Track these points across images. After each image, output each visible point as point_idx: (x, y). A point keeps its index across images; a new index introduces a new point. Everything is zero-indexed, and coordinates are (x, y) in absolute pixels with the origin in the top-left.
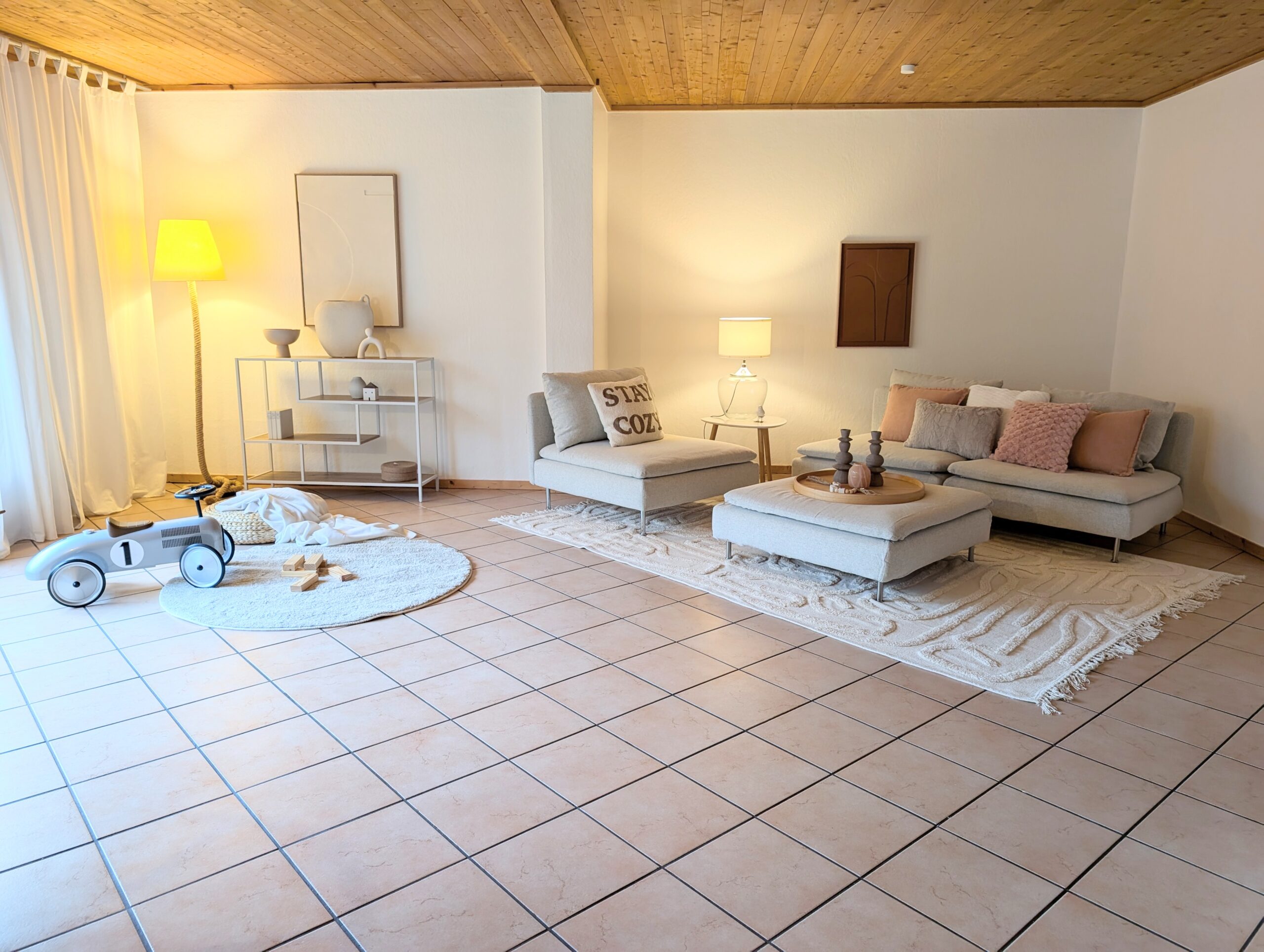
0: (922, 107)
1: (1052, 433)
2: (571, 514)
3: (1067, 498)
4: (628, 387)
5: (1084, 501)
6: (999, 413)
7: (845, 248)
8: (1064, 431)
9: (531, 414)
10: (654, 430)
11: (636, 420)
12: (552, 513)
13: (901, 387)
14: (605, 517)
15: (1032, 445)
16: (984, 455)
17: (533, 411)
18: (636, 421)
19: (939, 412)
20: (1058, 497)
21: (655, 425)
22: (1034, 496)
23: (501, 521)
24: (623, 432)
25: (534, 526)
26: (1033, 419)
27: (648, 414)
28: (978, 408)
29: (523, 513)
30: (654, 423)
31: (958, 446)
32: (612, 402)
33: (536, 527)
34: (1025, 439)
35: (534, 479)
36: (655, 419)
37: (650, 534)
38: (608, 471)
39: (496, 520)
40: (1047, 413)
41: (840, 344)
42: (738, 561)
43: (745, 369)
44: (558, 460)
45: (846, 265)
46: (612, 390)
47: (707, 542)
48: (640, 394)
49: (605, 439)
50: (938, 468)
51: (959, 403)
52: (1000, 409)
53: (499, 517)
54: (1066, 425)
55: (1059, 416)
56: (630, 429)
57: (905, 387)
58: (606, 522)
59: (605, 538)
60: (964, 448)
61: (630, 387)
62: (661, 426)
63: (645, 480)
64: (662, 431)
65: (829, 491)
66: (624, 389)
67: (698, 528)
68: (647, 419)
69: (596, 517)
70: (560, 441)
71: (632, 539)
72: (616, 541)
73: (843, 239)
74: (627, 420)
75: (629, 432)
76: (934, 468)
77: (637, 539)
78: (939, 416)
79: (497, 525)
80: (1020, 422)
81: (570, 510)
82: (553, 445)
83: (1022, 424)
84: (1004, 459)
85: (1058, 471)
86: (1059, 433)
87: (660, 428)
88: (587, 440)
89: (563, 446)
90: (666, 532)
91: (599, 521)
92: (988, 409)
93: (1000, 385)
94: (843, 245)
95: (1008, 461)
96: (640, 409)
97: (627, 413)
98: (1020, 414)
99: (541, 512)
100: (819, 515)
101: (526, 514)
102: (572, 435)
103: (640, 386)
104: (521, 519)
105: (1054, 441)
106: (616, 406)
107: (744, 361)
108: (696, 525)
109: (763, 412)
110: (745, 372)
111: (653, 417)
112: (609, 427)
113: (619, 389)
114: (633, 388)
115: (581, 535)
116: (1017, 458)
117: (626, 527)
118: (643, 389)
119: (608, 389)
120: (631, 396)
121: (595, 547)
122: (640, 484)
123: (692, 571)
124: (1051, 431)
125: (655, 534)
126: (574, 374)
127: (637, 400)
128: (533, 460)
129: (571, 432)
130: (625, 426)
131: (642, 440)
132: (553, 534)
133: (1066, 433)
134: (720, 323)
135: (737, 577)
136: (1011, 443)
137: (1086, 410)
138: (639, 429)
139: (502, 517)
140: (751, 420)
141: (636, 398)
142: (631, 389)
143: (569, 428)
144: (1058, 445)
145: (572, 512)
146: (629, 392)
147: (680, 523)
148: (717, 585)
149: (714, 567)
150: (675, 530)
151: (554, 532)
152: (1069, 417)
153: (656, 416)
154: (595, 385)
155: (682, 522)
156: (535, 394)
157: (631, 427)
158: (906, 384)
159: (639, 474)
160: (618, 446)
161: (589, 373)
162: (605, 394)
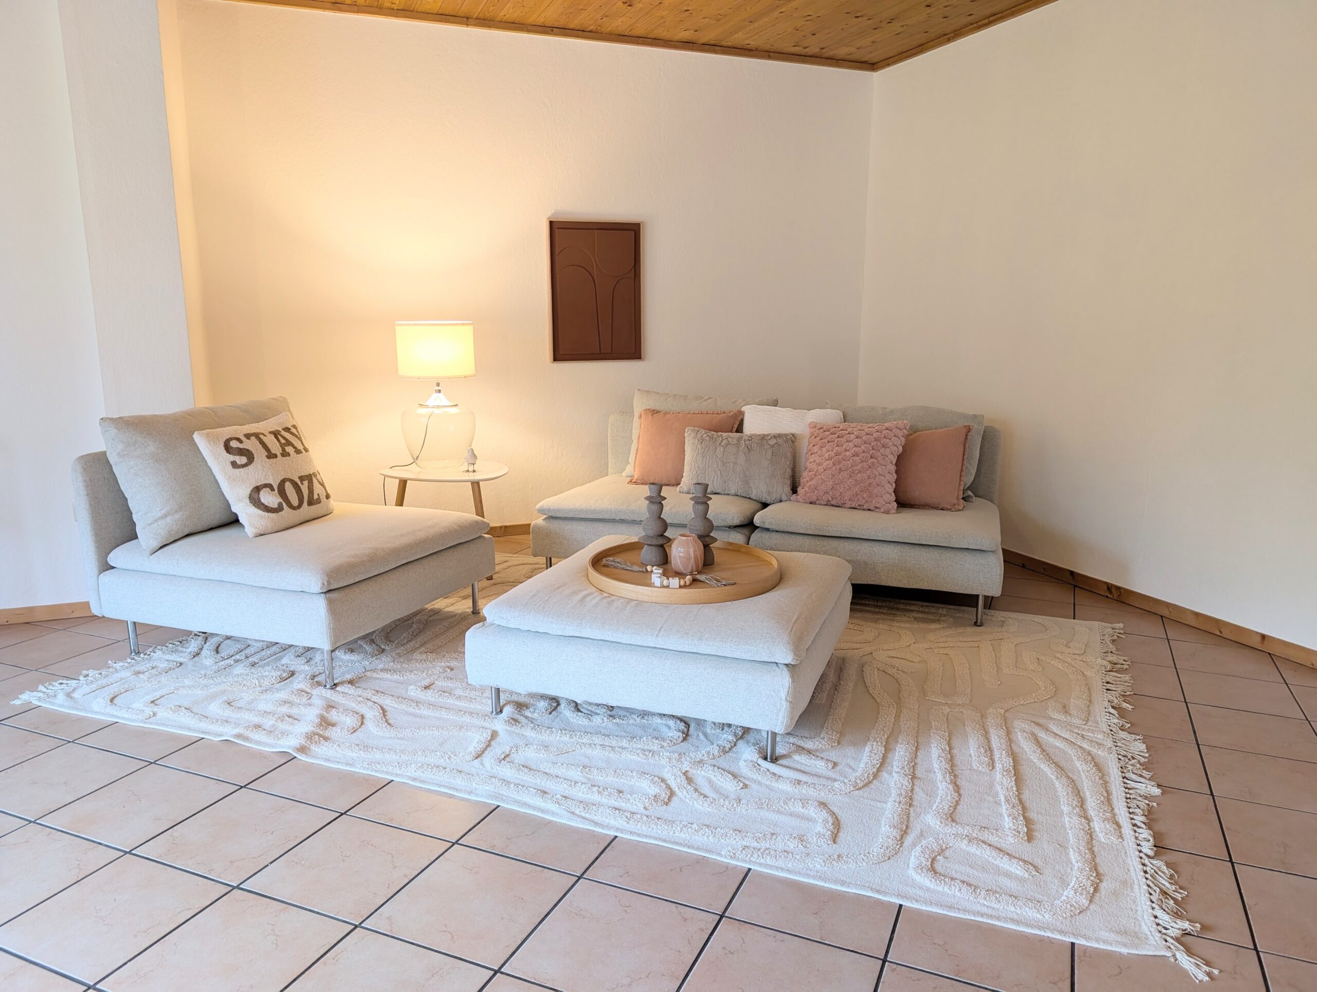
0: (638, 44)
1: (873, 463)
2: (182, 660)
3: (918, 549)
4: (266, 433)
5: (939, 551)
6: (792, 439)
7: (555, 227)
8: (887, 459)
9: (83, 492)
10: (319, 501)
11: (288, 487)
12: (142, 663)
13: (654, 412)
14: (247, 657)
15: (850, 480)
16: (784, 497)
17: (87, 486)
18: (289, 489)
19: (720, 443)
20: (906, 547)
21: (320, 492)
22: (875, 549)
23: (39, 699)
24: (267, 509)
25: (112, 700)
26: (845, 446)
27: (307, 476)
28: (768, 435)
29: (84, 672)
30: (317, 489)
31: (750, 487)
32: (242, 460)
33: (116, 701)
34: (839, 473)
35: (101, 606)
36: (319, 482)
37: (342, 683)
38: (253, 584)
39: (26, 697)
40: (861, 438)
41: (556, 358)
42: (517, 716)
43: (441, 395)
44: (147, 570)
45: (557, 251)
46: (239, 440)
47: (445, 684)
48: (289, 443)
49: (234, 521)
50: (741, 521)
51: (735, 429)
52: (793, 435)
53: (34, 689)
54: (888, 451)
55: (876, 440)
56: (280, 504)
57: (658, 412)
58: (253, 670)
59: (262, 706)
60: (760, 490)
61: (270, 433)
62: (329, 492)
63: (328, 595)
64: (331, 500)
65: (650, 585)
66: (262, 437)
67: (417, 655)
68: (306, 483)
69: (230, 661)
70: (147, 535)
71: (312, 700)
72: (284, 709)
73: (549, 214)
74: (273, 489)
75: (279, 509)
76: (736, 522)
77: (321, 697)
78: (722, 449)
79: (29, 709)
80: (828, 451)
81: (177, 651)
82: (136, 540)
83: (832, 454)
84: (812, 500)
85: (887, 512)
86: (881, 462)
87: (328, 497)
88: (200, 528)
89: (155, 544)
90: (368, 674)
91: (239, 669)
92: (779, 436)
93: (775, 403)
94: (551, 223)
95: (817, 502)
96: (292, 468)
97: (271, 477)
98: (826, 441)
99: (121, 664)
100: (662, 632)
101: (91, 673)
102: (172, 523)
103: (287, 430)
104: (82, 688)
105: (877, 473)
106: (251, 467)
107: (438, 385)
108: (414, 650)
109: (475, 457)
110: (440, 399)
111: (315, 480)
112: (241, 504)
113: (253, 438)
114: (276, 434)
115: (215, 708)
116: (830, 499)
117: (293, 674)
118: (292, 434)
119: (231, 439)
120: (275, 448)
121: (248, 733)
122: (321, 604)
123: (450, 758)
124: (872, 460)
125: (351, 682)
126: (161, 416)
127: (285, 454)
128: (95, 571)
129: (169, 519)
130: (270, 498)
131: (302, 520)
132: (154, 714)
133: (889, 462)
134: (397, 327)
135: (530, 754)
136: (822, 479)
137: (904, 431)
138: (295, 501)
139: (41, 688)
140: (457, 471)
141: (284, 450)
142: (273, 436)
143: (163, 512)
144: (882, 478)
145: (183, 657)
146: (270, 441)
147: (383, 650)
148: (506, 782)
149: (483, 740)
150: (381, 666)
151: (155, 709)
152: (888, 440)
153: (318, 477)
154: (207, 434)
155: (387, 648)
156: (88, 455)
157: (281, 500)
158: (658, 408)
159: (315, 583)
160: (261, 535)
161: (191, 414)
162: (228, 448)
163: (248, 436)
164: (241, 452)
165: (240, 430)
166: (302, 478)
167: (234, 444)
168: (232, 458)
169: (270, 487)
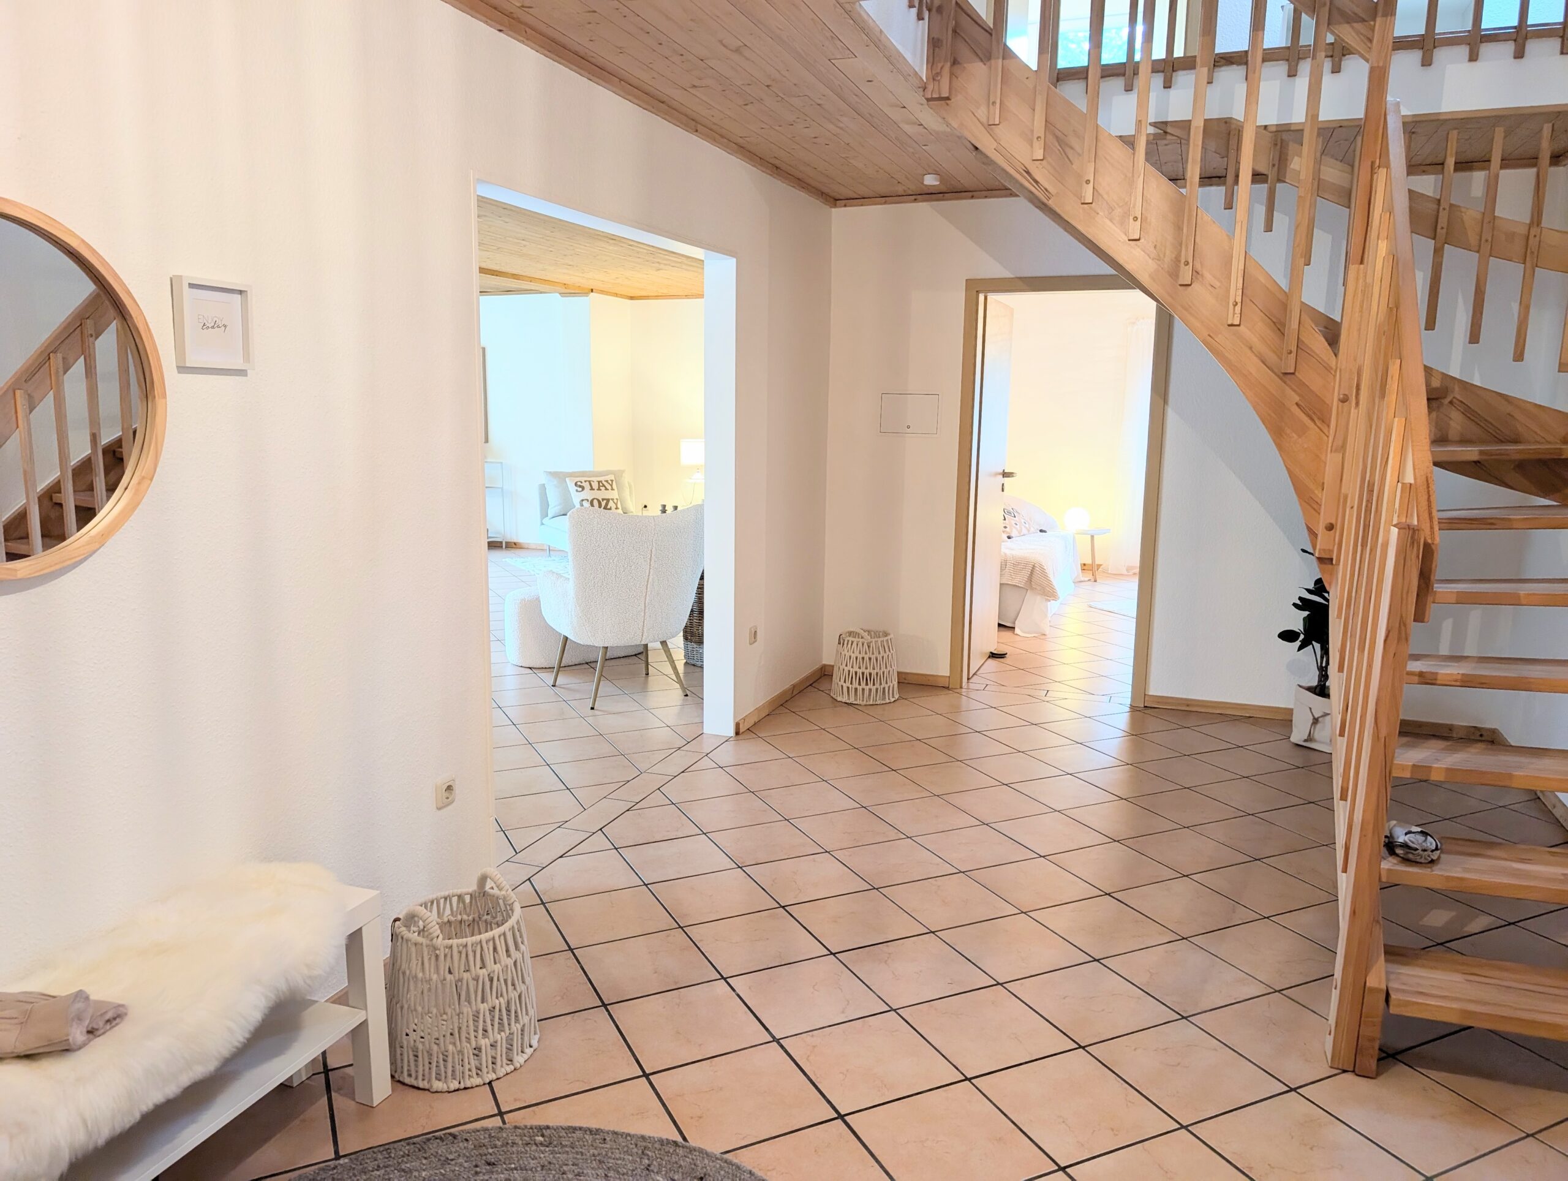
9: (538, 496)
17: (539, 494)
27: (607, 499)
32: (580, 489)
35: (539, 539)
36: (614, 502)
44: (551, 525)
46: (581, 482)
48: (604, 486)
68: (605, 501)
70: (552, 513)
82: (549, 515)
89: (553, 517)
102: (558, 510)
103: (607, 481)
106: (582, 492)
111: (611, 501)
113: (588, 482)
118: (608, 483)
119: (579, 481)
126: (560, 472)
128: (539, 527)
129: (557, 508)
134: (681, 441)
143: (556, 505)
154: (572, 479)
156: (541, 484)
161: (569, 472)
162: (576, 484)
163: (585, 481)
164: (580, 486)
165: (583, 479)
166: (603, 500)
167: (579, 483)
168: (576, 488)
169: (588, 500)
